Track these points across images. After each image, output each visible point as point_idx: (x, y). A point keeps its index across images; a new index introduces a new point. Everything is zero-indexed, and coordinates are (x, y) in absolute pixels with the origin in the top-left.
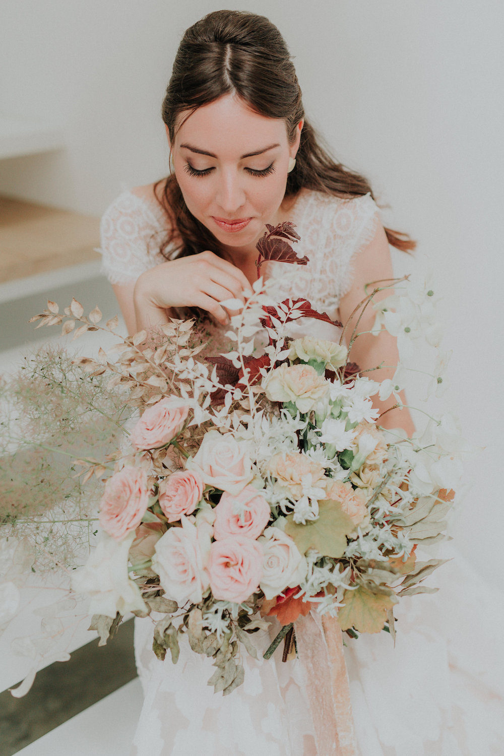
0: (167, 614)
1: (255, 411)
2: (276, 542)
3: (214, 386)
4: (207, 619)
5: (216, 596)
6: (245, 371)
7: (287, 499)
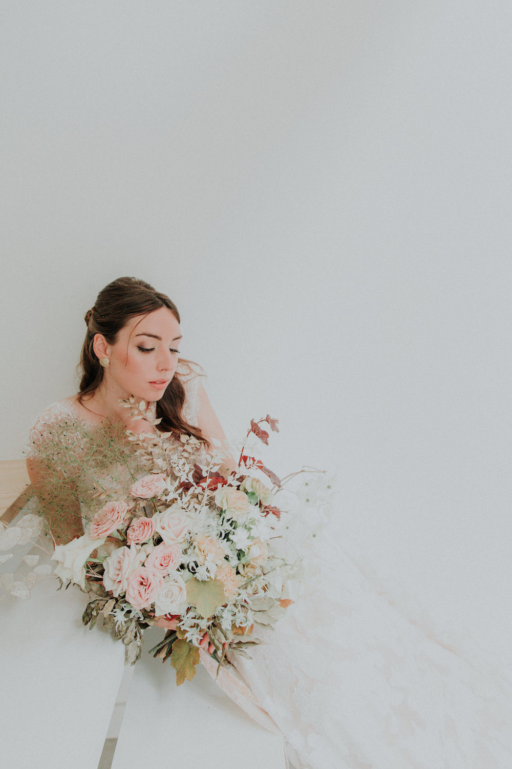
1: (204, 504)
2: (176, 583)
3: (187, 479)
4: (115, 612)
5: (127, 599)
6: (209, 481)
7: (195, 562)
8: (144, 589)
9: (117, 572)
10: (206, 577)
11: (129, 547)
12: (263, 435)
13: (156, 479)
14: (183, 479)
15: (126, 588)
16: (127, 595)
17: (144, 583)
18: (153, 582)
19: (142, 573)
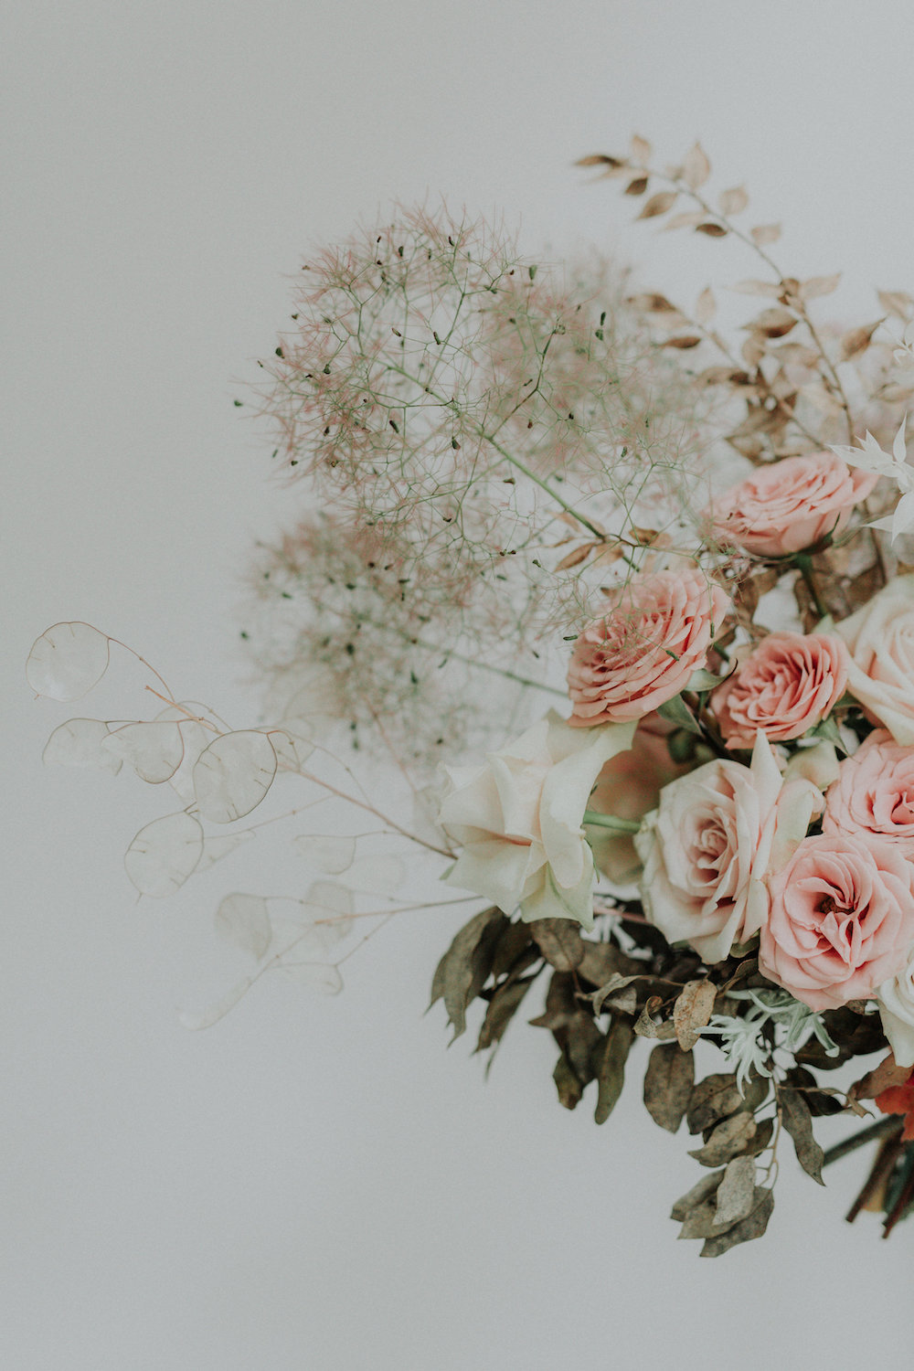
8: (844, 925)
9: (707, 866)
11: (744, 758)
15: (761, 924)
16: (765, 952)
17: (839, 903)
18: (884, 893)
19: (827, 861)
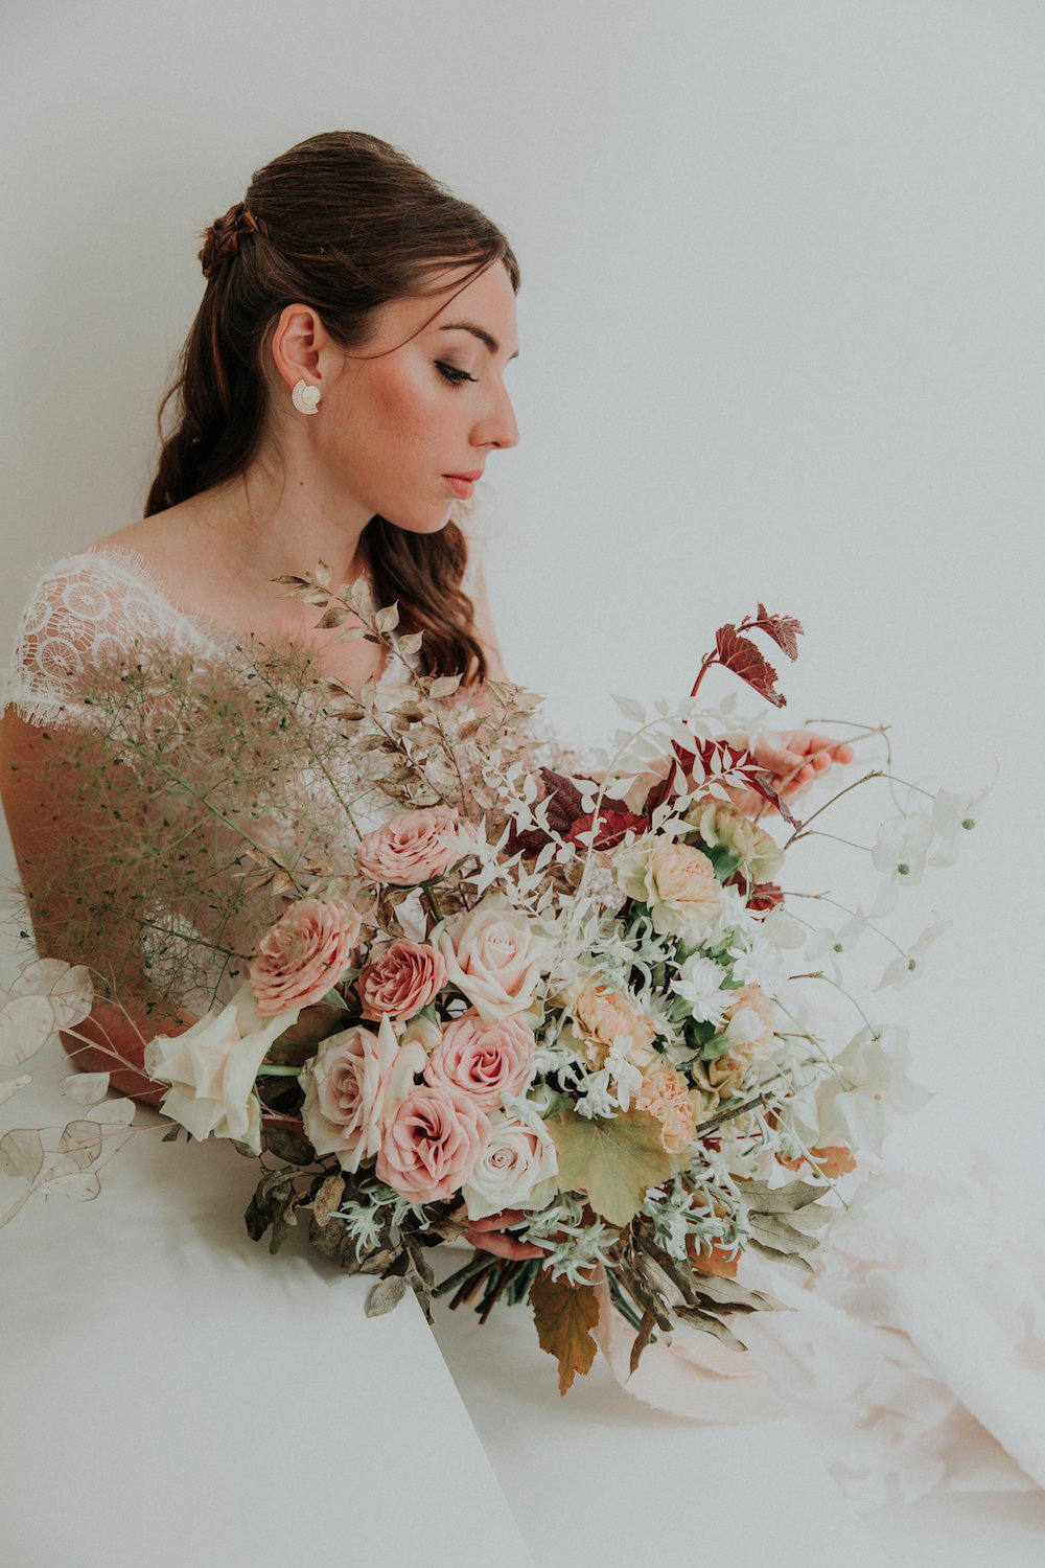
0: (289, 1164)
3: (533, 823)
4: (347, 1211)
5: (381, 1174)
6: (597, 822)
7: (574, 1066)
8: (433, 1149)
9: (344, 1104)
10: (608, 1109)
11: (374, 1027)
12: (756, 673)
13: (431, 824)
14: (523, 824)
15: (379, 1148)
16: (379, 1166)
17: (429, 1133)
18: (459, 1129)
19: (422, 1105)
